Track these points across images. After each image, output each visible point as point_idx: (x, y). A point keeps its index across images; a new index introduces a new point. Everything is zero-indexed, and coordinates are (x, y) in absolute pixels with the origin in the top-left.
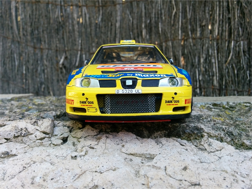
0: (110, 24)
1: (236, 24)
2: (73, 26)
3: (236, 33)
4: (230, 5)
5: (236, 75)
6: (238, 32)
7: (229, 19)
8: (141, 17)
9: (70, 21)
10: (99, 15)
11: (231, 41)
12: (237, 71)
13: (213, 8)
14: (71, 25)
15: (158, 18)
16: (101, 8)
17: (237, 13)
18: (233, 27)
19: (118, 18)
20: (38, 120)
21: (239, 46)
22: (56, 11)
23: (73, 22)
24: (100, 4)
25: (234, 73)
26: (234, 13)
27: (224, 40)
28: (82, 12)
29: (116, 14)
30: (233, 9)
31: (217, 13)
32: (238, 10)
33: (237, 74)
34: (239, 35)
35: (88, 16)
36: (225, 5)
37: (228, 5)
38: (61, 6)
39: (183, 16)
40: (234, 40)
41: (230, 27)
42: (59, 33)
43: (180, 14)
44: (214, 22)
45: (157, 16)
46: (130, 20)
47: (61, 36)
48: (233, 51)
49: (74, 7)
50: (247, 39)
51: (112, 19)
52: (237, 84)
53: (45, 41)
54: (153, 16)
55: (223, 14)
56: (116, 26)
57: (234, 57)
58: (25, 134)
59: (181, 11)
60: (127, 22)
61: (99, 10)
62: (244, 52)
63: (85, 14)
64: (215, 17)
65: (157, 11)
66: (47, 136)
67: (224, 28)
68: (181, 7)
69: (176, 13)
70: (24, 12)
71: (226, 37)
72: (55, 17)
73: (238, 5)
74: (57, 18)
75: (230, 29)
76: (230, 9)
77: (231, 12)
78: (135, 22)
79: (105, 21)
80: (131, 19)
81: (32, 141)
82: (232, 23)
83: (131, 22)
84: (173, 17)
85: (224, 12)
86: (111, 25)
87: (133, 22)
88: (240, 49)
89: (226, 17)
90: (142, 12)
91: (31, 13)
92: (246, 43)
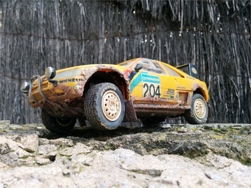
0: (92, 57)
1: (212, 60)
2: (55, 57)
3: (212, 68)
4: (206, 43)
5: (215, 107)
6: (214, 66)
7: (205, 55)
8: (123, 51)
9: (52, 53)
10: (82, 48)
11: (208, 75)
12: (216, 104)
13: (190, 45)
14: (52, 57)
15: (139, 52)
16: (83, 42)
17: (212, 50)
18: (209, 62)
19: (101, 51)
20: (21, 137)
21: (216, 80)
22: (38, 43)
23: (54, 54)
24: (83, 38)
25: (213, 105)
26: (209, 50)
27: (202, 74)
28: (64, 44)
29: (98, 47)
30: (208, 46)
31: (193, 50)
32: (212, 47)
33: (217, 106)
34: (215, 69)
35: (70, 48)
36: (201, 43)
37: (204, 43)
38: (43, 38)
39: (163, 51)
40: (211, 74)
41: (206, 62)
42: (40, 64)
43: (160, 49)
44: (192, 58)
45: (138, 51)
46: (112, 54)
47: (42, 67)
48: (211, 85)
49: (57, 40)
50: (223, 73)
51: (94, 52)
52: (217, 116)
53: (24, 72)
54: (135, 51)
55: (199, 50)
56: (98, 59)
57: (212, 90)
58: (4, 151)
59: (160, 46)
60: (109, 55)
61: (82, 44)
62: (221, 85)
63: (68, 47)
64: (193, 53)
65: (138, 46)
66: (31, 154)
67: (201, 63)
68: (160, 43)
69: (156, 48)
70: (4, 43)
71: (203, 72)
72: (36, 49)
73: (213, 43)
74: (38, 49)
75: (207, 65)
76: (206, 46)
77: (206, 48)
78: (117, 55)
79: (87, 54)
80: (113, 52)
81: (12, 160)
82: (208, 59)
83: (113, 55)
84: (153, 52)
85: (201, 48)
86: (94, 57)
87: (115, 56)
88: (217, 83)
89: (202, 53)
90: (123, 46)
91: (11, 44)
92: (222, 77)
